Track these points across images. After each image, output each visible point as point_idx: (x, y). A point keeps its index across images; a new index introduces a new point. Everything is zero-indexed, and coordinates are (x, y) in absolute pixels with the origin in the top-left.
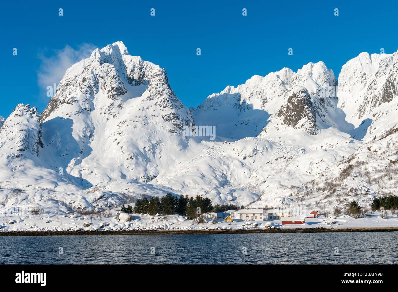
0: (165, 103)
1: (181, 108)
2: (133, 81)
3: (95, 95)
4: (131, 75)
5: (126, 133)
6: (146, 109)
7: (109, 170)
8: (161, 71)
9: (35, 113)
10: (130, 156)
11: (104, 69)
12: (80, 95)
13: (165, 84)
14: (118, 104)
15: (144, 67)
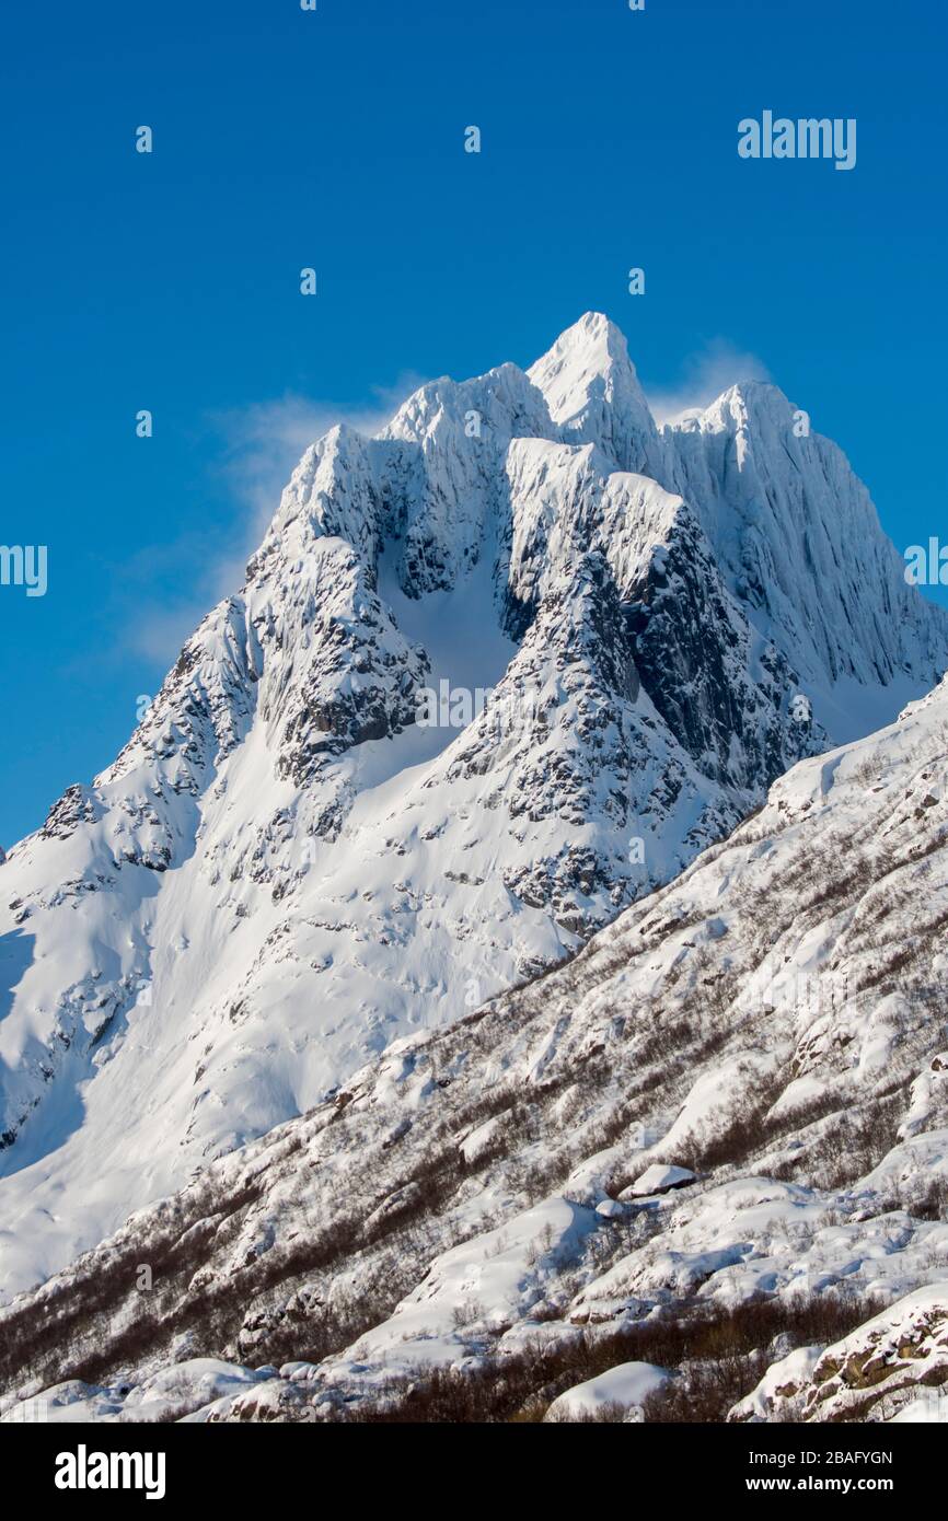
0: (546, 788)
1: (656, 803)
3: (221, 759)
4: (528, 577)
5: (260, 1008)
6: (430, 837)
8: (572, 571)
11: (304, 576)
12: (130, 767)
13: (579, 660)
14: (319, 807)
15: (606, 515)
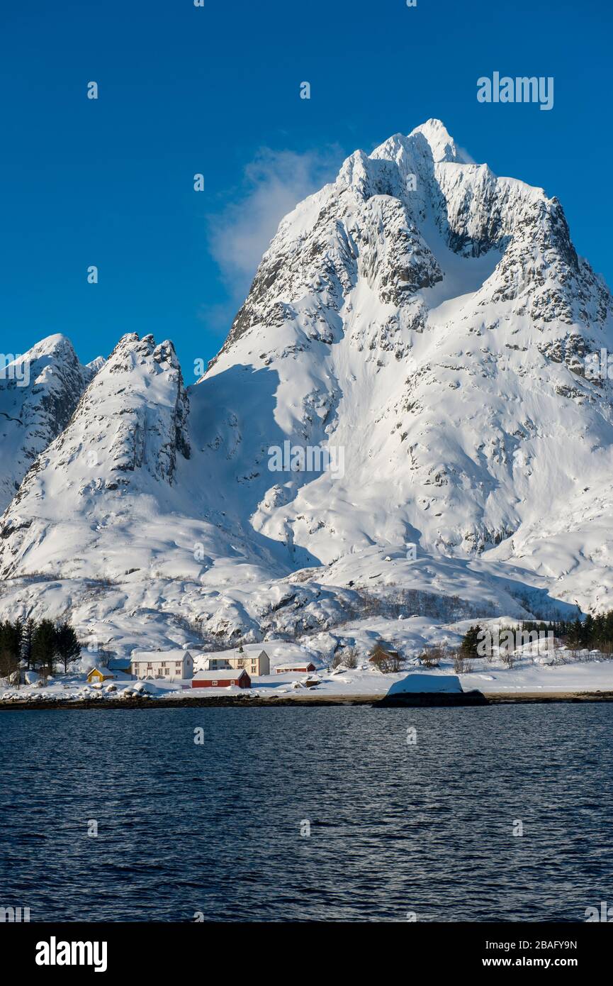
0: (550, 306)
1: (599, 317)
2: (467, 243)
3: (346, 294)
4: (460, 223)
5: (429, 406)
6: (492, 328)
7: (371, 518)
9: (169, 359)
10: (435, 473)
11: (374, 212)
12: (302, 296)
13: (551, 248)
14: (411, 316)
15: (499, 196)
